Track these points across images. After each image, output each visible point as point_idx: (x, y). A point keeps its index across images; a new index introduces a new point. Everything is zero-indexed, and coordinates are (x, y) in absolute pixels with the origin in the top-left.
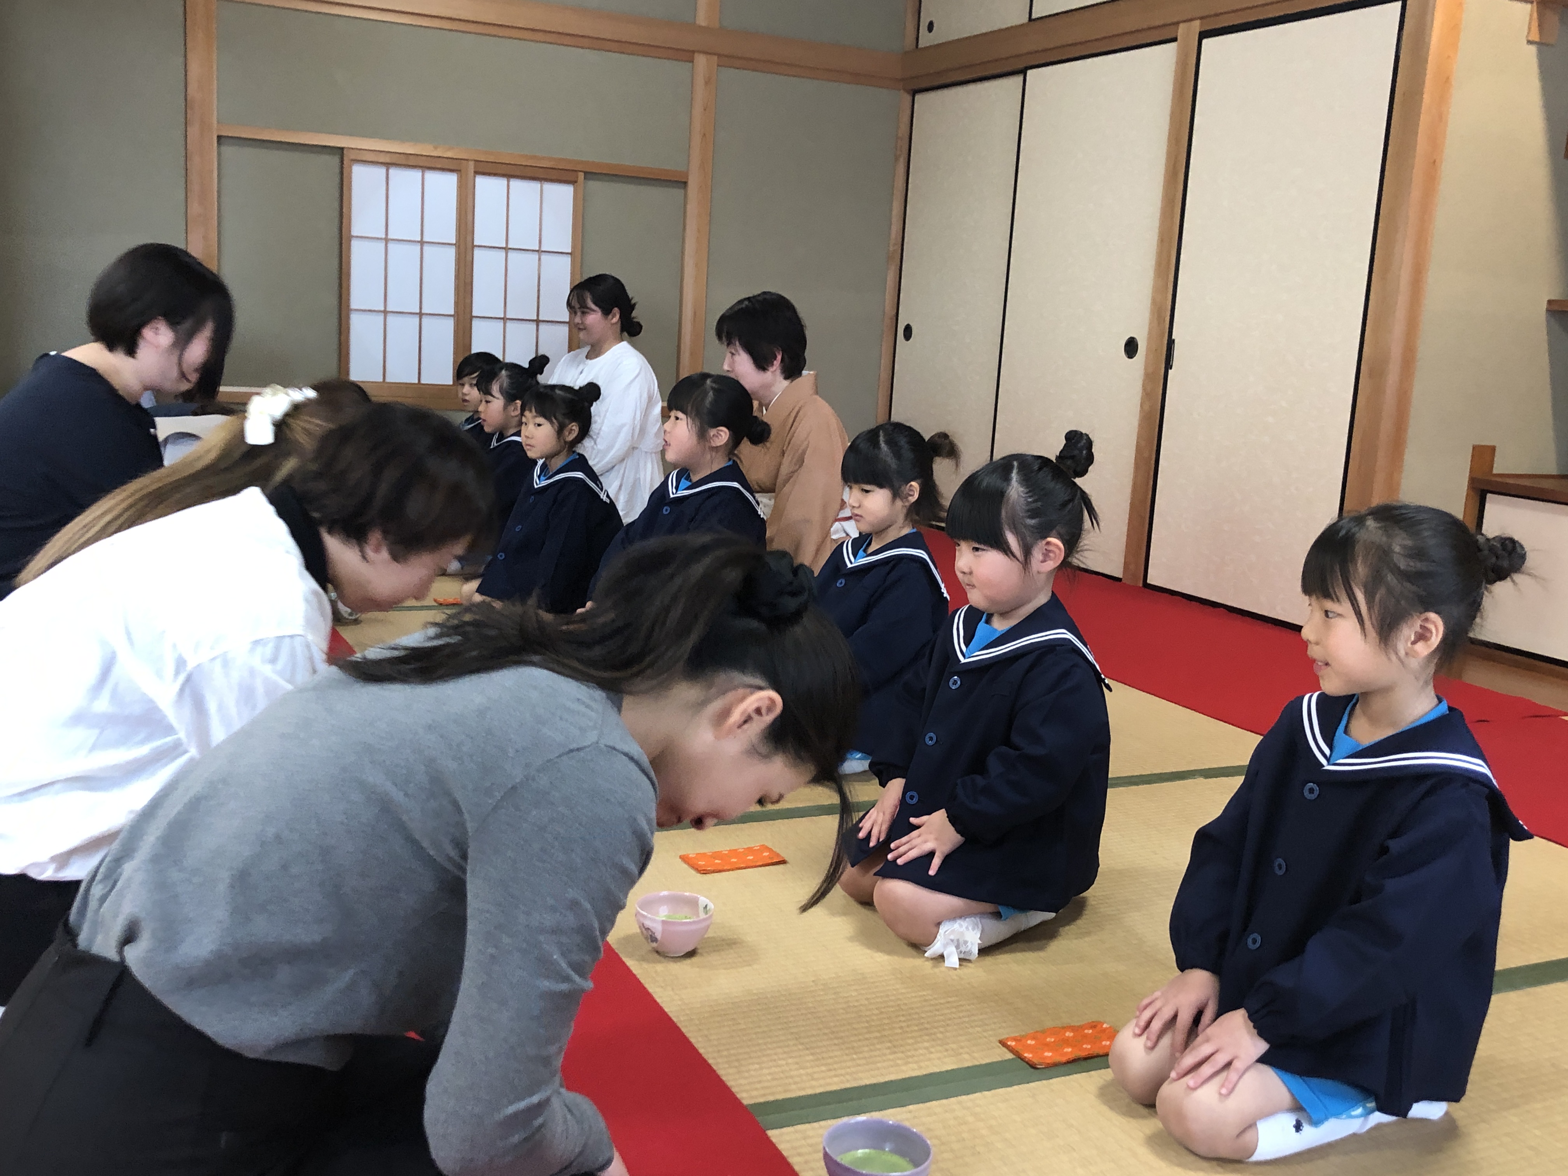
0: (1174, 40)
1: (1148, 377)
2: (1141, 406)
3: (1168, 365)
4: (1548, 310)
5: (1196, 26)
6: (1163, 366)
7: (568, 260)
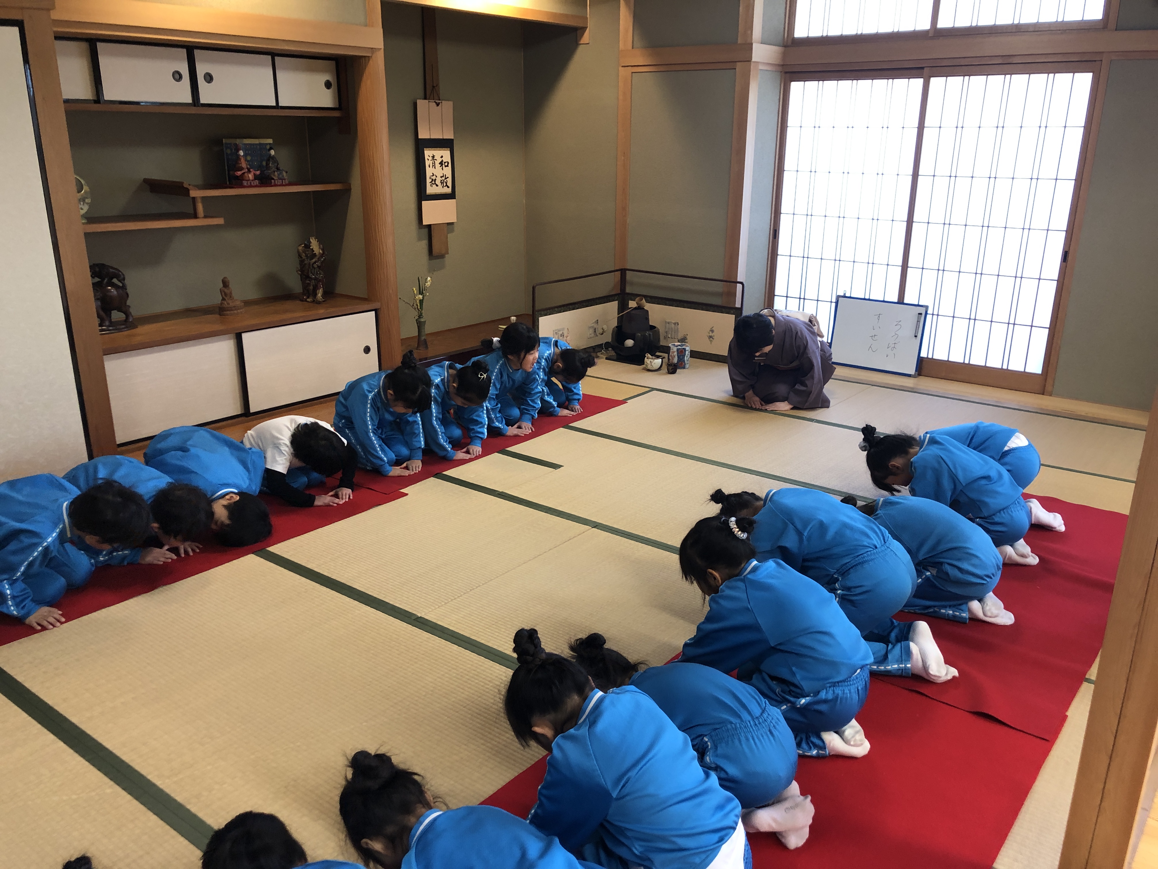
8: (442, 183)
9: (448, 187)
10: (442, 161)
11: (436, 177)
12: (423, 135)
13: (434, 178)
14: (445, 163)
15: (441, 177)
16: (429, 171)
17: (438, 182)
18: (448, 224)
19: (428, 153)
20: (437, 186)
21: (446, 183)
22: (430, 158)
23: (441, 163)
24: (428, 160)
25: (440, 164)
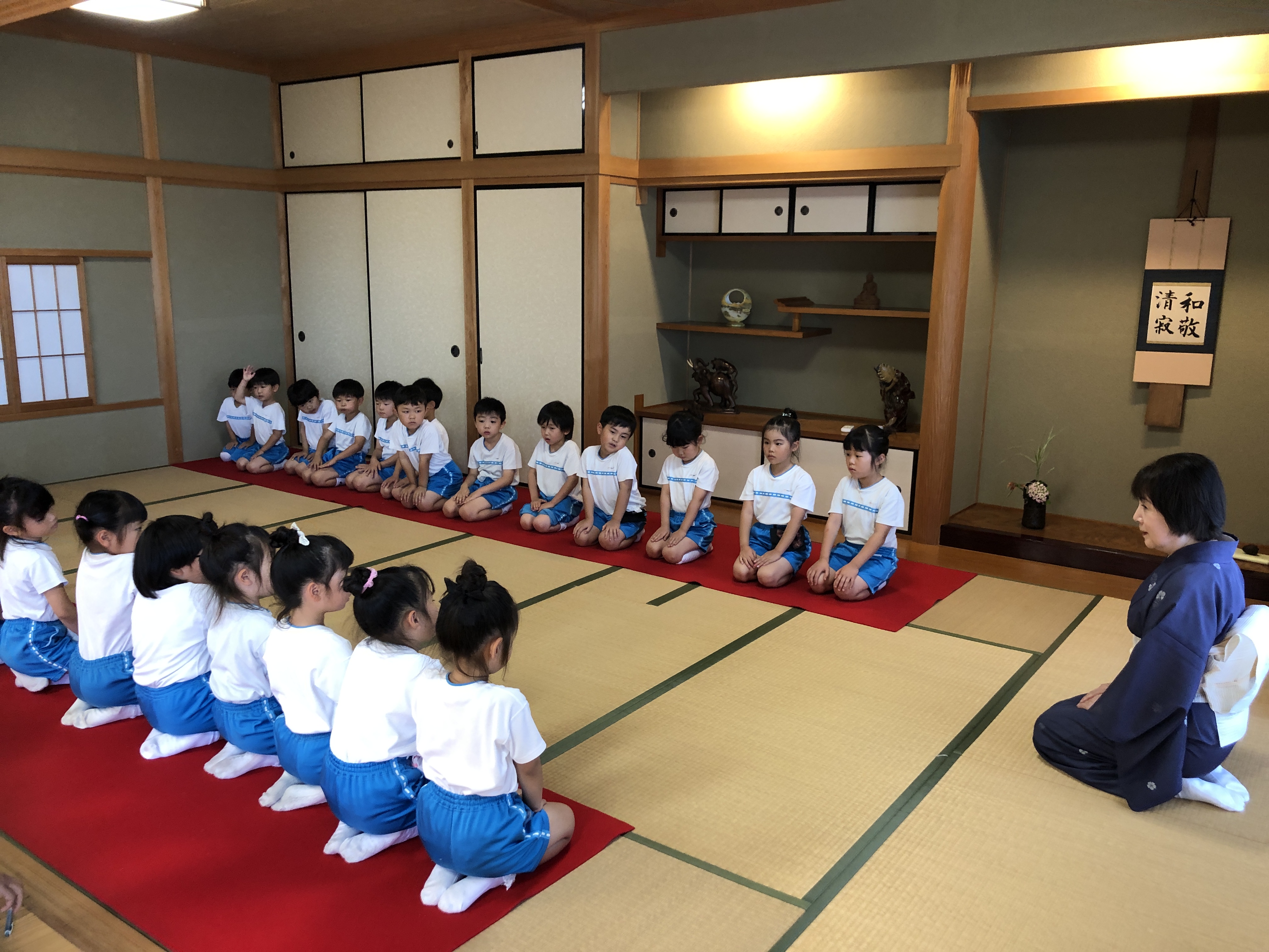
0: (460, 187)
1: (469, 369)
2: (467, 384)
3: (480, 362)
4: (657, 328)
5: (472, 184)
6: (477, 362)
7: (79, 314)
8: (1182, 330)
9: (1197, 336)
10: (1190, 300)
11: (1171, 320)
12: (1153, 263)
13: (1165, 322)
14: (1194, 303)
15: (1182, 322)
16: (1155, 314)
17: (1174, 327)
18: (1186, 387)
19: (1159, 289)
20: (1171, 332)
21: (1193, 331)
22: (1164, 296)
23: (1186, 304)
24: (1158, 297)
25: (1182, 303)
